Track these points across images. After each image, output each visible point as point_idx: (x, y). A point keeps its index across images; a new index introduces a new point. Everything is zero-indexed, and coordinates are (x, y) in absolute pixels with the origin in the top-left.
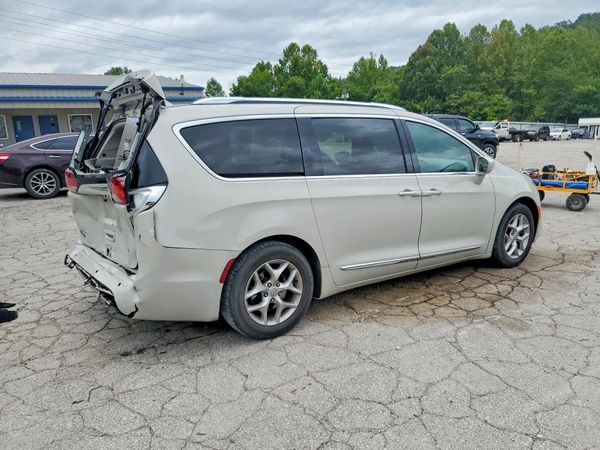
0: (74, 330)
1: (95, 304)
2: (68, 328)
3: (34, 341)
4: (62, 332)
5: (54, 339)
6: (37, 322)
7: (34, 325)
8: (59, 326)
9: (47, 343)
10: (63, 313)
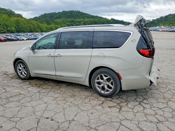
0: (160, 92)
1: (147, 99)
2: (161, 94)
3: (172, 94)
4: (163, 93)
5: (167, 92)
6: (170, 100)
7: (171, 100)
8: (163, 96)
9: (169, 92)
10: (159, 100)
